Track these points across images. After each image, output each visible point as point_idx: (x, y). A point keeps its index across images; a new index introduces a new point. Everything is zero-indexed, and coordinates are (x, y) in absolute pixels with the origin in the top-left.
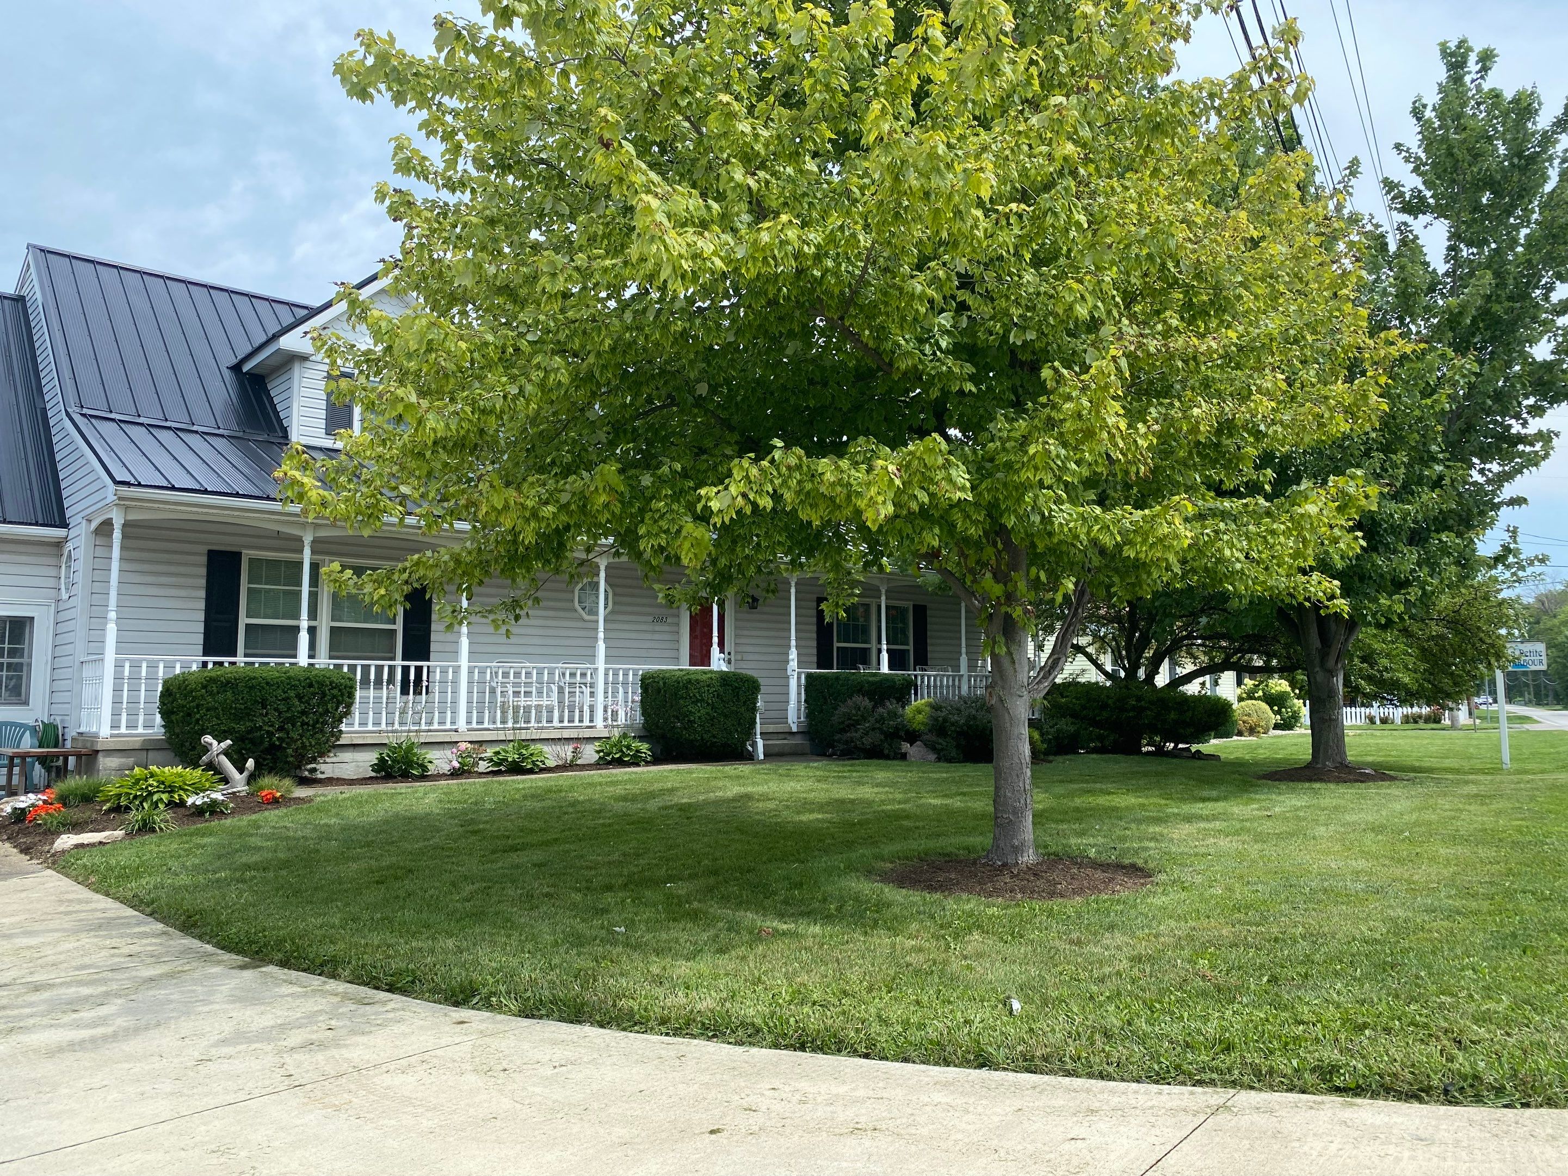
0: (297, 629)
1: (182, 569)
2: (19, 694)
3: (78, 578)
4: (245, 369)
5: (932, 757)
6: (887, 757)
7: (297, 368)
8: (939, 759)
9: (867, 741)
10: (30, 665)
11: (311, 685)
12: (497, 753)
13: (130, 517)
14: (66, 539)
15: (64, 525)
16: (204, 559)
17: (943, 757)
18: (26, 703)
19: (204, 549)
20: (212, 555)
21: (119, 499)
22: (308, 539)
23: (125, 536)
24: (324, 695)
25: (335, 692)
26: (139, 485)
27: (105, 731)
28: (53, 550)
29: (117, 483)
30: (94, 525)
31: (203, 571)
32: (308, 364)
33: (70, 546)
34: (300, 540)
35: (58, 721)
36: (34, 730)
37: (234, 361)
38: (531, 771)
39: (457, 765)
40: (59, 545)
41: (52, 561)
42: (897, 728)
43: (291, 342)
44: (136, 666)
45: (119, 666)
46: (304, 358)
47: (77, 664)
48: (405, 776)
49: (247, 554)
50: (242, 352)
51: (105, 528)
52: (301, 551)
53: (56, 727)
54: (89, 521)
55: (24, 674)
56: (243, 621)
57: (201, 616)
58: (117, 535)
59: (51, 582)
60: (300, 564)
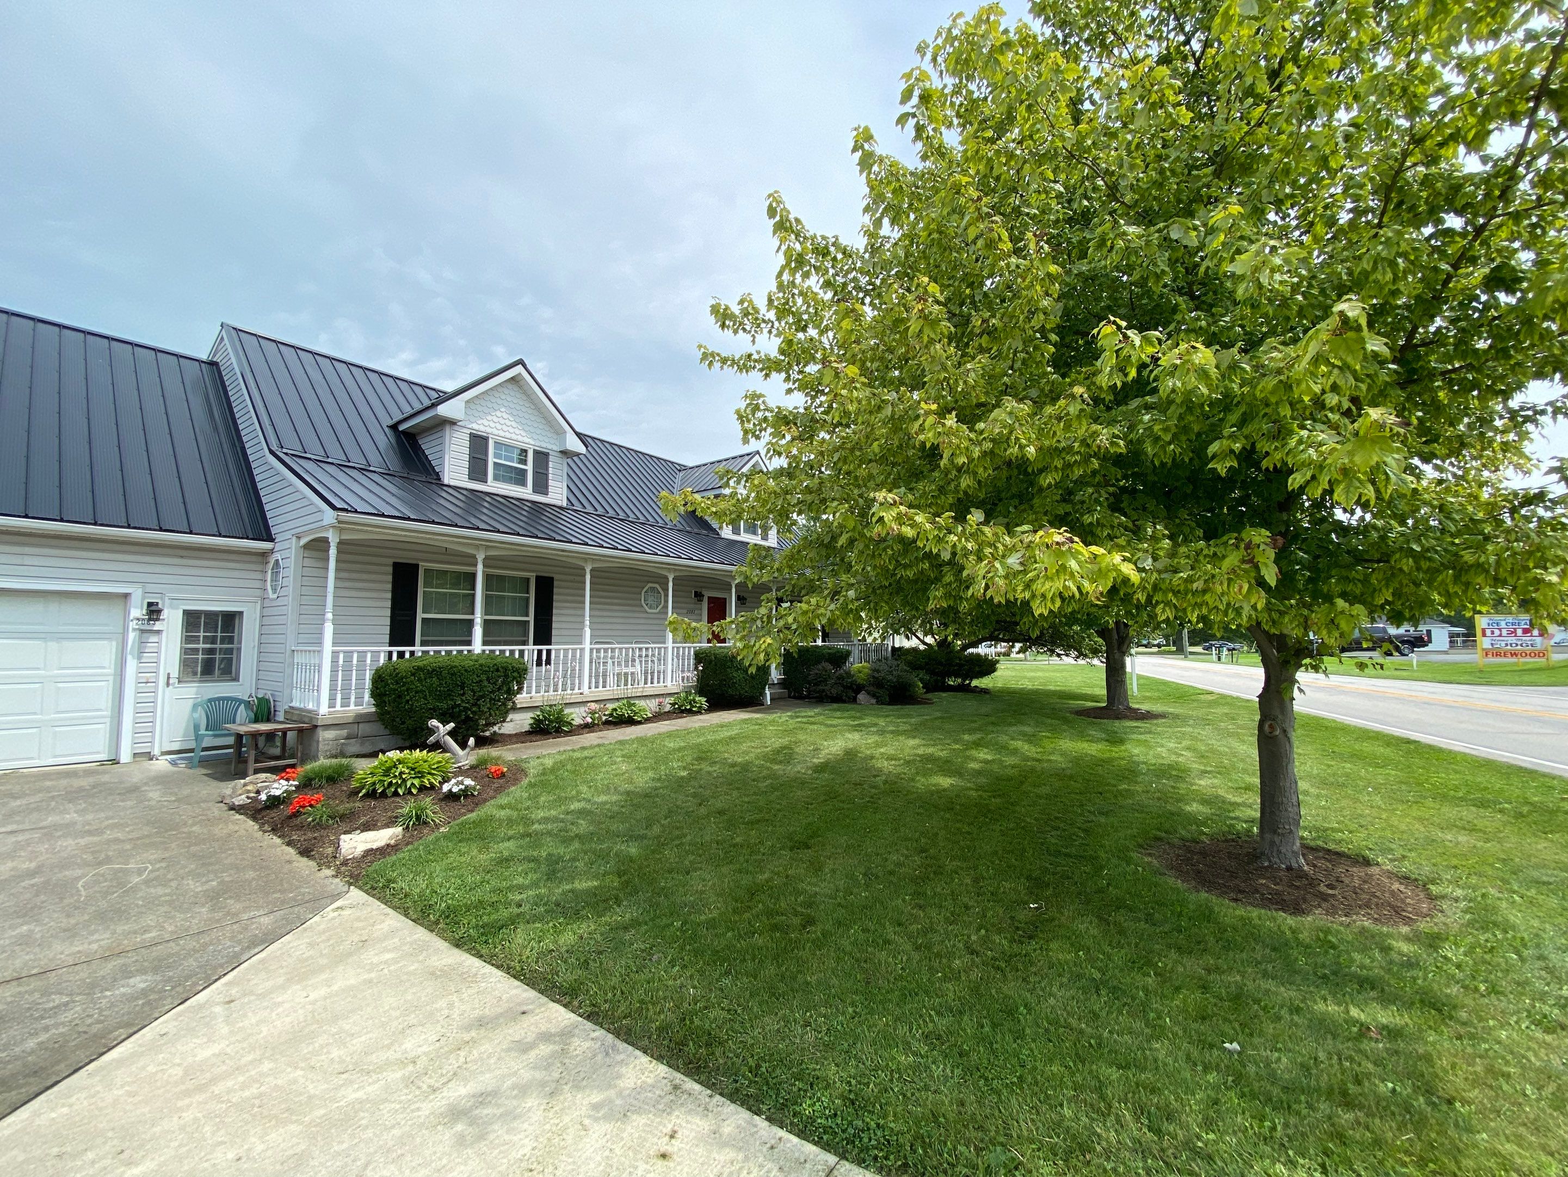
0: (470, 623)
1: (373, 577)
2: (230, 673)
3: (289, 582)
4: (402, 427)
5: (874, 701)
6: (844, 702)
7: (448, 428)
8: (877, 703)
9: (834, 691)
10: (239, 649)
11: (497, 670)
12: (615, 710)
13: (344, 537)
14: (272, 551)
15: (270, 539)
16: (390, 569)
17: (880, 702)
18: (236, 679)
19: (391, 561)
20: (396, 566)
21: (339, 522)
22: (480, 557)
23: (339, 551)
24: (506, 676)
25: (515, 674)
26: (356, 511)
27: (324, 709)
28: (260, 558)
29: (333, 507)
30: (303, 541)
31: (390, 578)
32: (456, 428)
33: (277, 556)
34: (474, 557)
35: (269, 696)
36: (248, 704)
37: (390, 423)
38: (639, 723)
39: (589, 720)
40: (264, 556)
41: (259, 567)
42: (851, 683)
43: (444, 410)
44: (349, 655)
45: (335, 654)
46: (453, 423)
47: (288, 652)
48: (558, 732)
49: (423, 565)
50: (398, 417)
51: (318, 546)
52: (476, 565)
53: (268, 701)
54: (299, 538)
55: (234, 656)
56: (420, 615)
57: (388, 613)
58: (333, 552)
59: (258, 584)
60: (473, 576)
